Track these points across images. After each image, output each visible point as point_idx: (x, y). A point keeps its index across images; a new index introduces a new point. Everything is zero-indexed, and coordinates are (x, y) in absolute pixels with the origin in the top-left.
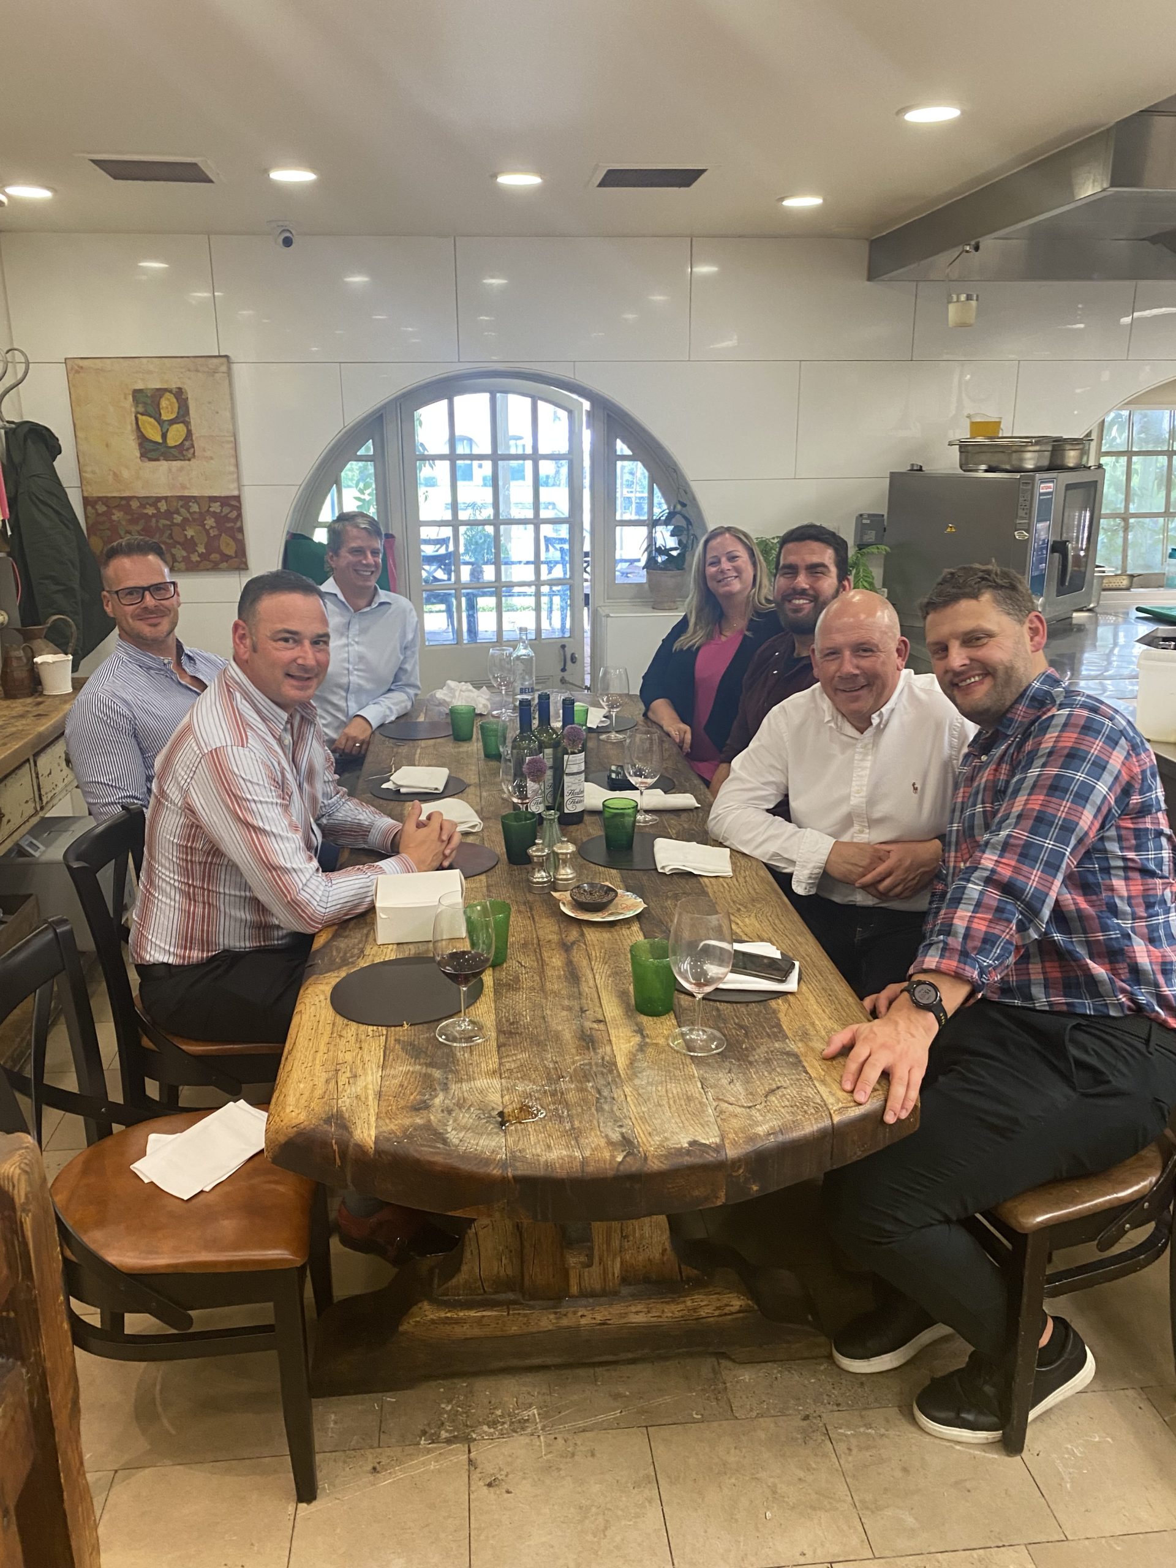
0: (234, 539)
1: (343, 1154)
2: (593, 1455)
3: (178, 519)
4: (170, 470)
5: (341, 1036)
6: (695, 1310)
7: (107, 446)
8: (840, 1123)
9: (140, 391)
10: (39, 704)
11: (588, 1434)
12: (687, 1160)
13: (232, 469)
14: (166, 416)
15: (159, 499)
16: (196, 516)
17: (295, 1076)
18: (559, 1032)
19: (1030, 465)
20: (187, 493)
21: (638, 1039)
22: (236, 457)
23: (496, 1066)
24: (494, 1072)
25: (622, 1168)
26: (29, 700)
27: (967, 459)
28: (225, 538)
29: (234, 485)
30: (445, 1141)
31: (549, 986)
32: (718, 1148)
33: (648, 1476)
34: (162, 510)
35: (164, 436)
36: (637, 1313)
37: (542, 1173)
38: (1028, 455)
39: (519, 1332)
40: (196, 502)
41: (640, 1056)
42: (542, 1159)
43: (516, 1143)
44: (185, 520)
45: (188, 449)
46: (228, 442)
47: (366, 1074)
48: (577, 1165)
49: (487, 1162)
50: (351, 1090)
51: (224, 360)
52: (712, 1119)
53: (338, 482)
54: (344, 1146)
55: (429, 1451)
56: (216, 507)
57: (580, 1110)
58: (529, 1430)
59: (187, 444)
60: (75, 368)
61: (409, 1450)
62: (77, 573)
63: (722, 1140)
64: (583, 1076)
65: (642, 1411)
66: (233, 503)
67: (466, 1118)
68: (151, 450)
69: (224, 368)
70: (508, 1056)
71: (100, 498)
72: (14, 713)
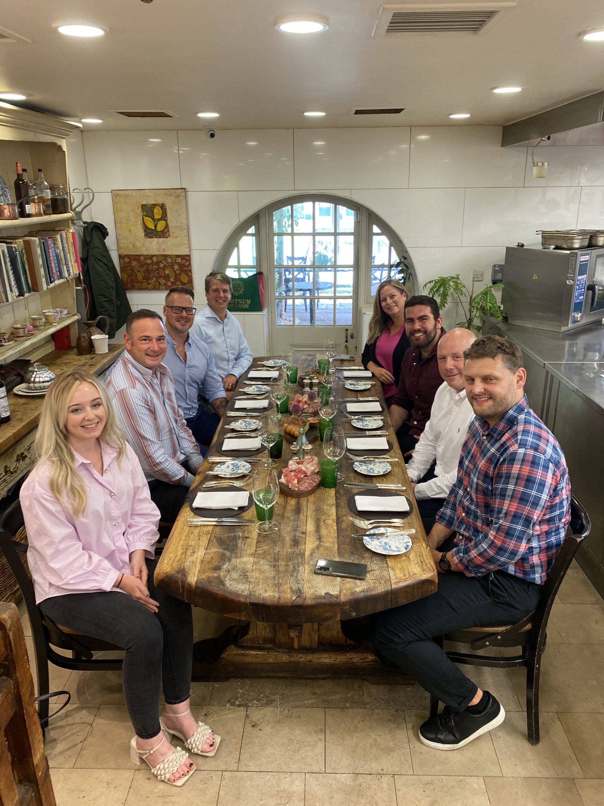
0: (187, 274)
1: (183, 587)
2: (299, 718)
3: (161, 265)
4: (158, 243)
5: (192, 533)
6: (351, 659)
7: (130, 231)
8: (395, 588)
9: (145, 205)
10: (92, 358)
11: (299, 709)
12: (323, 601)
13: (187, 242)
14: (157, 217)
15: (153, 256)
16: (170, 264)
17: (170, 550)
18: (285, 537)
19: (577, 246)
20: (166, 253)
21: (317, 543)
22: (188, 236)
23: (254, 552)
24: (252, 554)
25: (295, 602)
26: (88, 356)
27: (545, 241)
28: (183, 275)
29: (187, 250)
30: (224, 585)
31: (286, 514)
32: (337, 597)
33: (321, 729)
34: (155, 261)
35: (156, 226)
36: (325, 658)
37: (261, 602)
38: (576, 241)
39: (273, 662)
40: (170, 257)
41: (316, 551)
42: (262, 596)
43: (253, 588)
44: (165, 266)
45: (166, 233)
46: (185, 229)
47: (198, 552)
48: (276, 600)
49: (240, 595)
50: (191, 559)
51: (183, 190)
52: (338, 583)
53: (237, 246)
54: (183, 583)
55: (230, 709)
56: (179, 260)
57: (283, 574)
58: (274, 704)
59: (166, 230)
60: (116, 195)
61: (221, 708)
62: (115, 293)
63: (340, 593)
64: (289, 558)
65: (324, 701)
66: (187, 258)
67: (235, 575)
68: (149, 233)
69: (183, 194)
70: (260, 547)
71: (126, 255)
72: (81, 363)
